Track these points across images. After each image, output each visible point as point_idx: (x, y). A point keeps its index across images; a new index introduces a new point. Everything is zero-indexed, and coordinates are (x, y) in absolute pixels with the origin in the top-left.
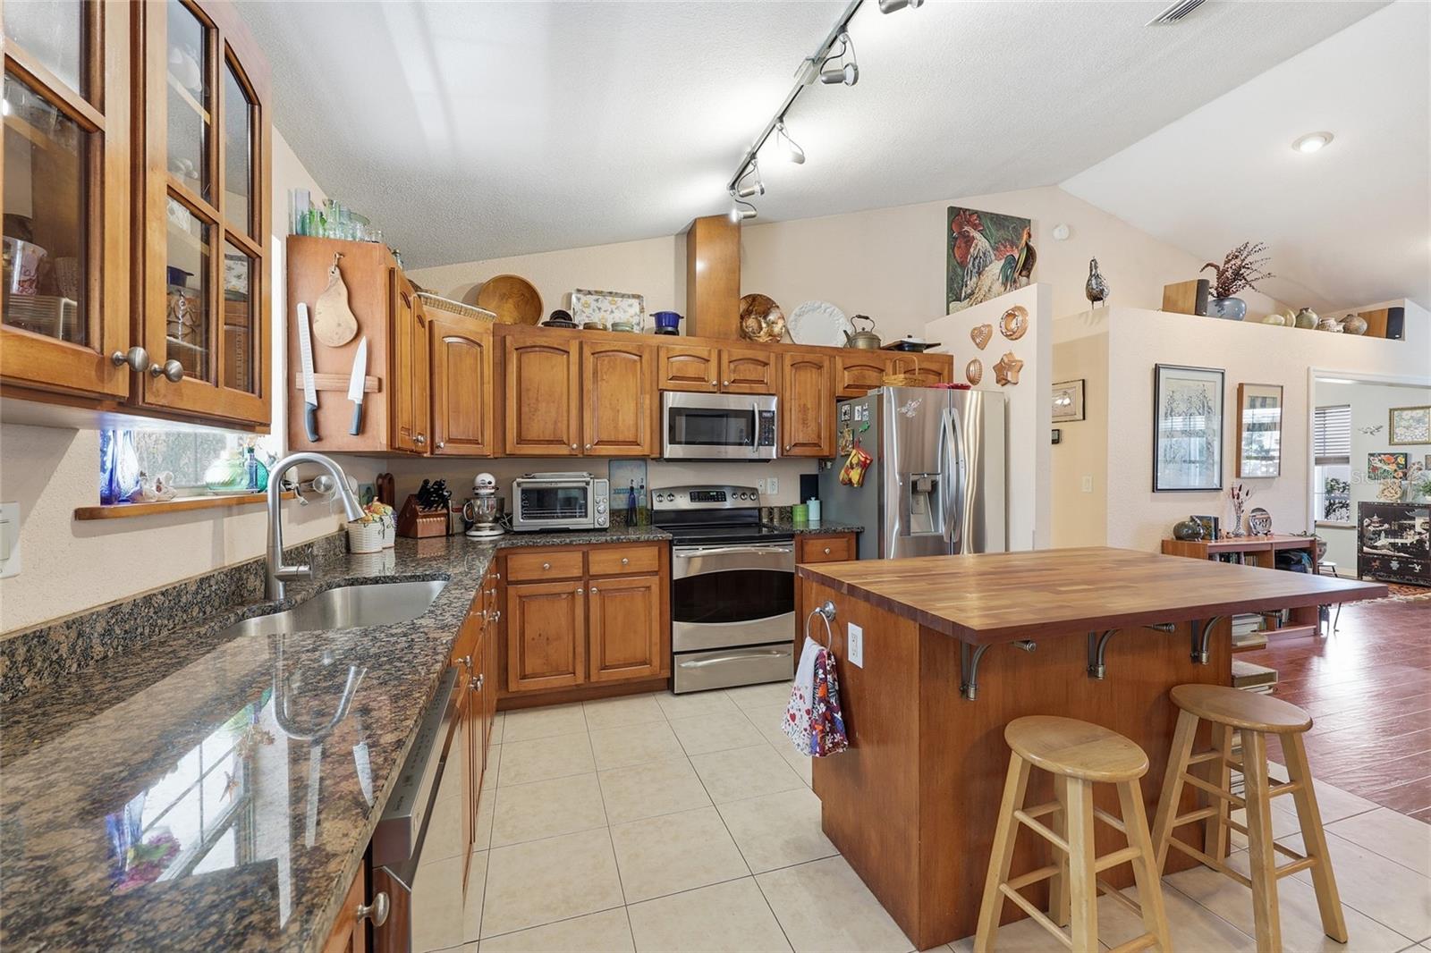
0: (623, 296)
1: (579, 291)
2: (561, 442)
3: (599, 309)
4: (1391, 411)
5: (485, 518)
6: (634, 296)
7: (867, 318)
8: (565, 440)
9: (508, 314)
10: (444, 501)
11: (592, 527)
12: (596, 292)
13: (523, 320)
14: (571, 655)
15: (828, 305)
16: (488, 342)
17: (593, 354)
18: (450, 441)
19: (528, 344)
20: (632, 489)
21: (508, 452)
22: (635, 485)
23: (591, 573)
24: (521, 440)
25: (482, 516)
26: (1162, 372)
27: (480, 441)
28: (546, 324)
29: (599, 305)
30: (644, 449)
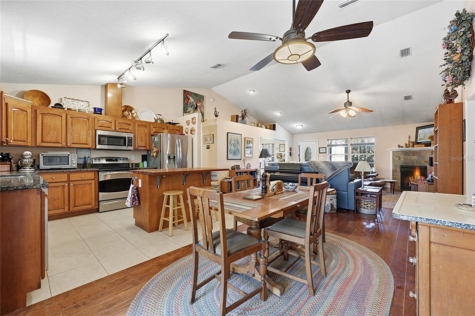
0: (82, 101)
1: (65, 98)
2: (59, 143)
3: (73, 104)
4: (280, 145)
5: (28, 165)
6: (86, 101)
7: (161, 115)
8: (60, 142)
9: (36, 102)
10: (10, 160)
11: (71, 168)
12: (72, 99)
13: (43, 104)
14: (63, 204)
15: (150, 110)
16: (29, 111)
17: (71, 117)
18: (14, 140)
19: (46, 113)
20: (85, 157)
21: (37, 145)
22: (86, 157)
23: (70, 180)
24: (42, 141)
25: (26, 165)
26: (229, 134)
27: (26, 141)
28: (52, 107)
29: (73, 102)
30: (90, 146)
